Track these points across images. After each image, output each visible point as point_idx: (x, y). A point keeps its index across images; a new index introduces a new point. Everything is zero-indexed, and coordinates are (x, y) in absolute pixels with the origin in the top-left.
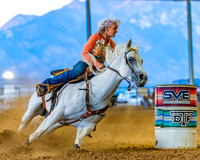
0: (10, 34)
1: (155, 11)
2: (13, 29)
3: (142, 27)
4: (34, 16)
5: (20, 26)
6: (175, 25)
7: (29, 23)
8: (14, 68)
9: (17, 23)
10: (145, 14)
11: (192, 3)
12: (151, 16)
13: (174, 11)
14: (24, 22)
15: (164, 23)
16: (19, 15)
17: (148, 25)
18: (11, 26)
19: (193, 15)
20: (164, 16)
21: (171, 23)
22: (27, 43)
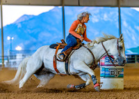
0: (19, 26)
1: (100, 13)
2: (21, 23)
3: (93, 22)
4: (33, 16)
5: (25, 21)
6: (111, 21)
7: (31, 19)
8: (22, 44)
9: (24, 19)
10: (95, 14)
11: (121, 8)
12: (98, 15)
13: (111, 13)
14: (28, 19)
15: (106, 20)
16: (25, 15)
17: (97, 20)
18: (20, 21)
19: (122, 15)
20: (105, 16)
21: (109, 19)
22: (29, 31)
